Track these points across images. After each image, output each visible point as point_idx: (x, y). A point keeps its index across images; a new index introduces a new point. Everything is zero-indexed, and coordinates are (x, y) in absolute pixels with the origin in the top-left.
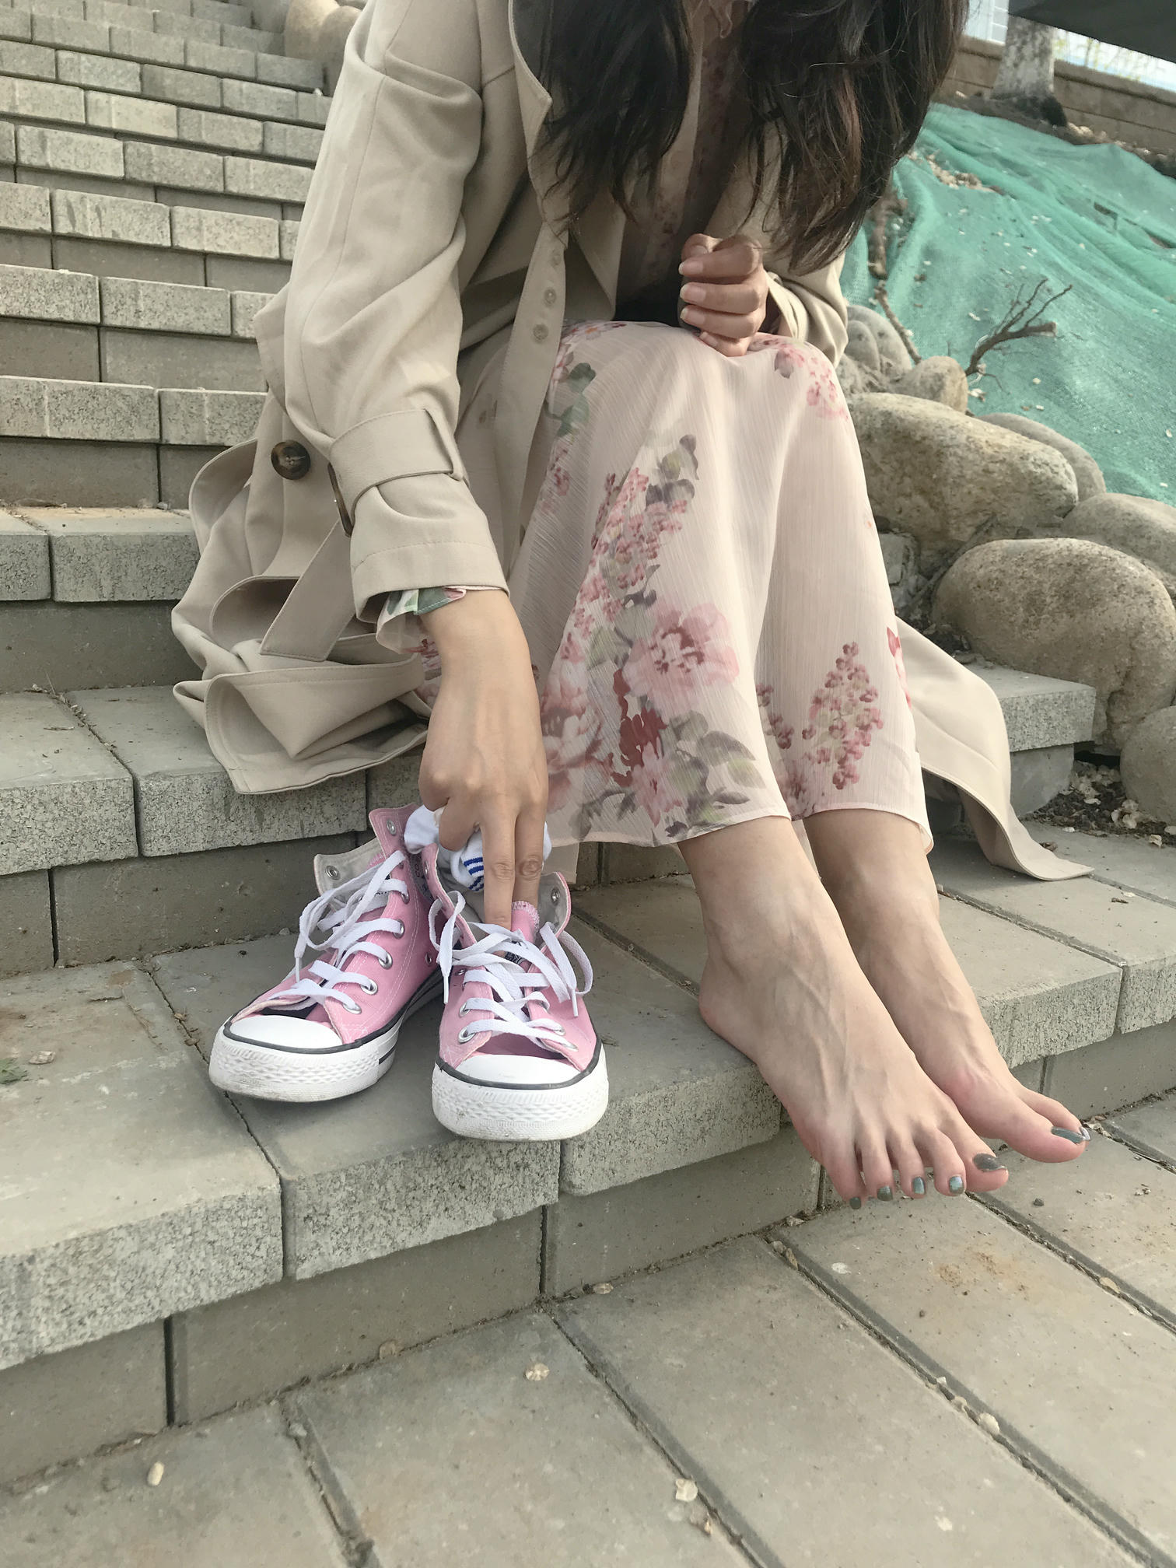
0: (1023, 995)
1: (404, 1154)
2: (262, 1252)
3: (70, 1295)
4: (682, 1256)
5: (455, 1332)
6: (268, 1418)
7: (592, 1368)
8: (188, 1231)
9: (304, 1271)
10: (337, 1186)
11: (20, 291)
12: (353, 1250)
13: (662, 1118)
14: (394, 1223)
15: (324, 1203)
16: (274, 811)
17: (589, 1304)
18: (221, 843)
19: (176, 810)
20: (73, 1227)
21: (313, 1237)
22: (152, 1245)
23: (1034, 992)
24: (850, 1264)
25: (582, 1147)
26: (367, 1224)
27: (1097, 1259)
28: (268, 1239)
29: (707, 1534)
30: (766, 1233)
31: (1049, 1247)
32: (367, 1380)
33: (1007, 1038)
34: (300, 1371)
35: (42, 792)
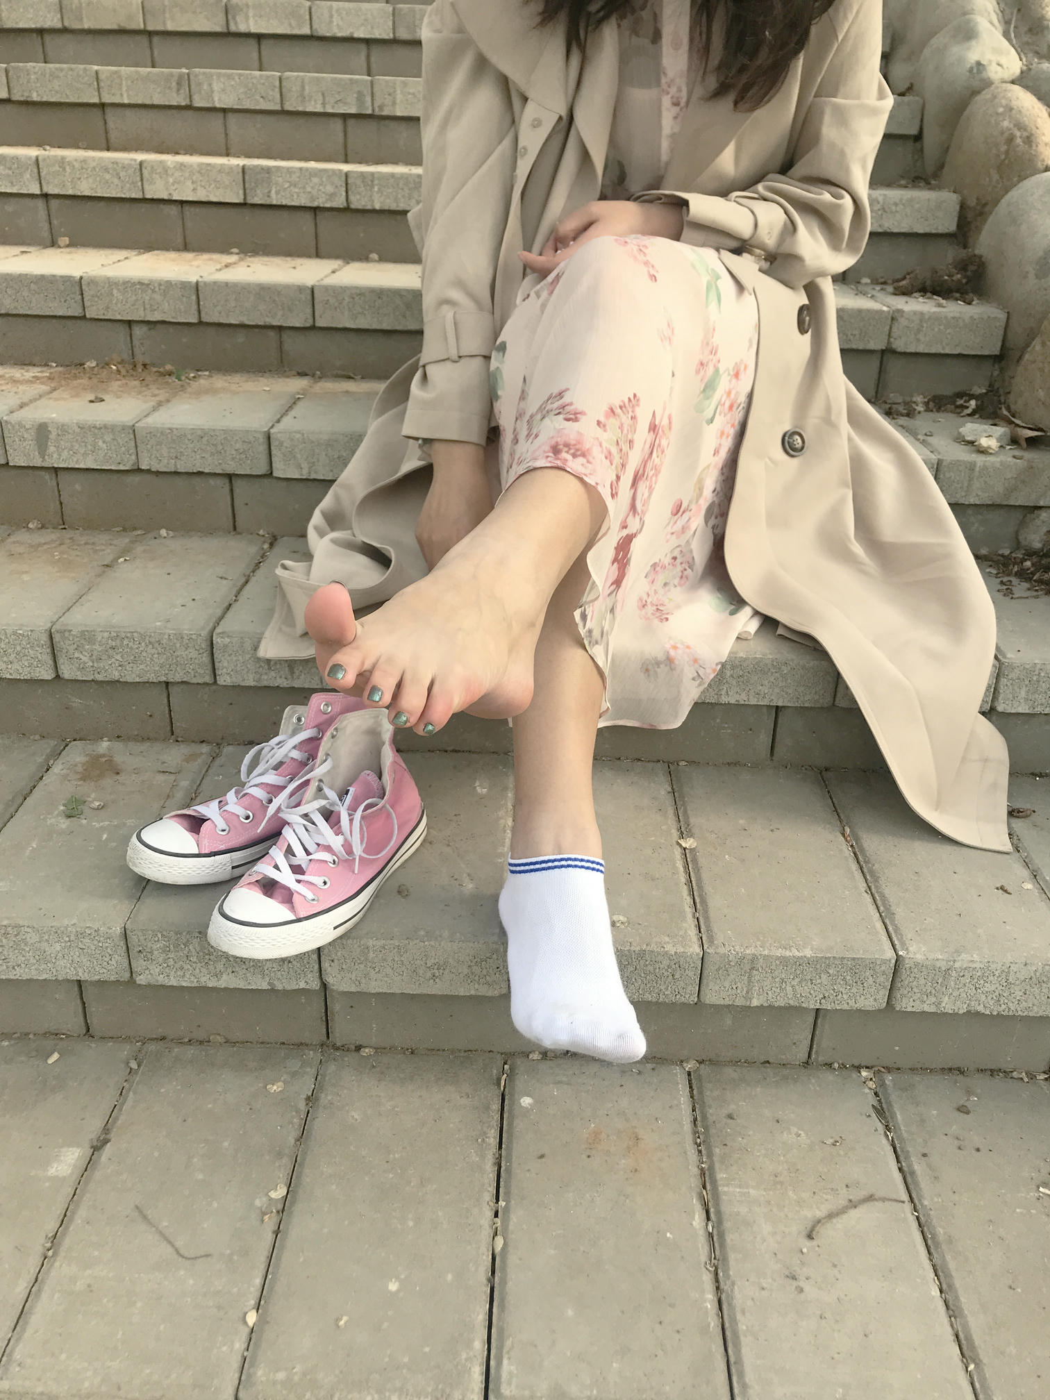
0: (766, 952)
1: (200, 933)
2: (113, 962)
3: (5, 953)
4: (439, 1050)
5: (262, 1043)
6: (126, 1051)
7: (308, 1099)
8: (67, 939)
9: (141, 980)
10: (156, 939)
11: (390, 190)
12: (172, 978)
13: (396, 959)
14: (198, 971)
15: (149, 946)
16: (301, 668)
17: (349, 1058)
18: (265, 683)
19: (235, 658)
20: (8, 918)
21: (145, 963)
22: (47, 941)
23: (779, 953)
24: (536, 1101)
25: (333, 961)
26: (177, 966)
27: (721, 1176)
28: (116, 956)
29: (263, 1221)
30: (508, 1057)
31: (700, 1152)
32: (191, 1052)
33: (746, 983)
34: (160, 1032)
35: (150, 636)
